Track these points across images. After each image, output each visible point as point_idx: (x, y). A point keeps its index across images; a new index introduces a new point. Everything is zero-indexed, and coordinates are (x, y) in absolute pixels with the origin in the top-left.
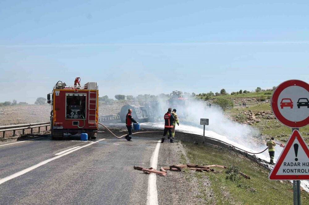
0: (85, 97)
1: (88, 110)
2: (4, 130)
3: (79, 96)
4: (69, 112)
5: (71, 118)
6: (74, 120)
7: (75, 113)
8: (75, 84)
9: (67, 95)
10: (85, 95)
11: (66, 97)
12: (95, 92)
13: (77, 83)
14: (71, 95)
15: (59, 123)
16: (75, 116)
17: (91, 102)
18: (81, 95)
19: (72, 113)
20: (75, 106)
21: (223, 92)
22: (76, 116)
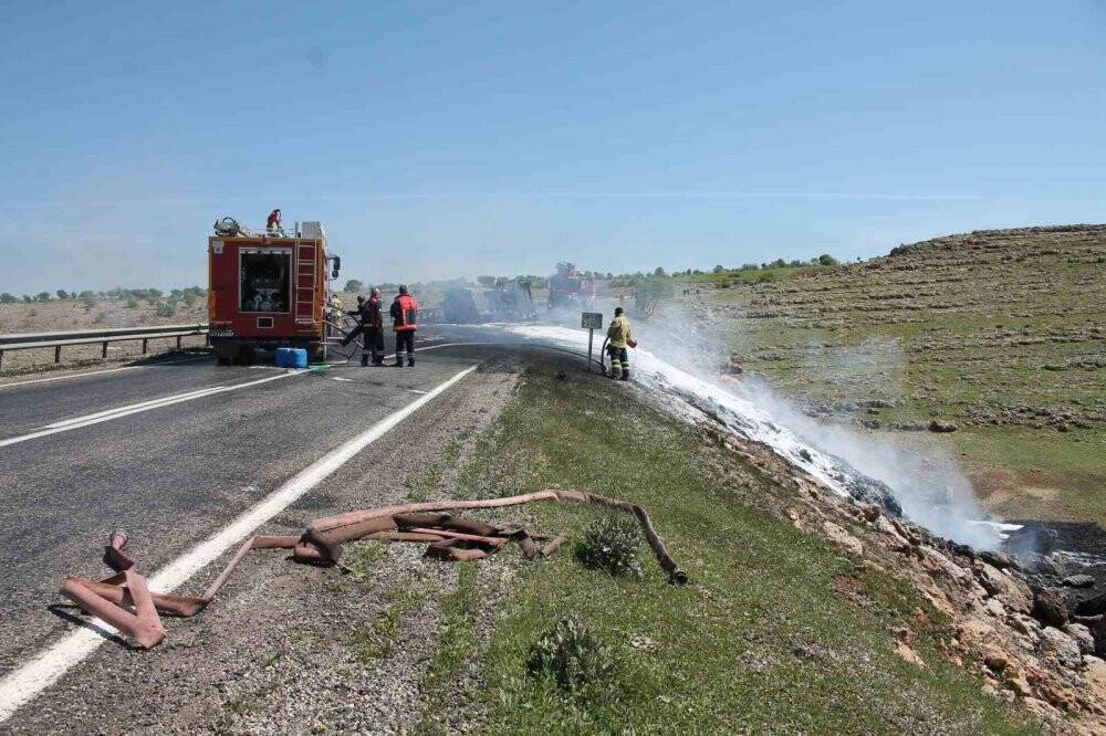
0: (288, 256)
1: (294, 288)
2: (58, 342)
3: (271, 256)
4: (249, 294)
5: (251, 309)
6: (261, 315)
7: (264, 297)
8: (270, 225)
9: (242, 251)
10: (289, 251)
11: (240, 258)
12: (312, 244)
13: (274, 224)
14: (253, 251)
15: (222, 323)
16: (264, 304)
17: (302, 269)
18: (278, 251)
19: (258, 298)
20: (267, 281)
21: (659, 271)
22: (267, 305)
